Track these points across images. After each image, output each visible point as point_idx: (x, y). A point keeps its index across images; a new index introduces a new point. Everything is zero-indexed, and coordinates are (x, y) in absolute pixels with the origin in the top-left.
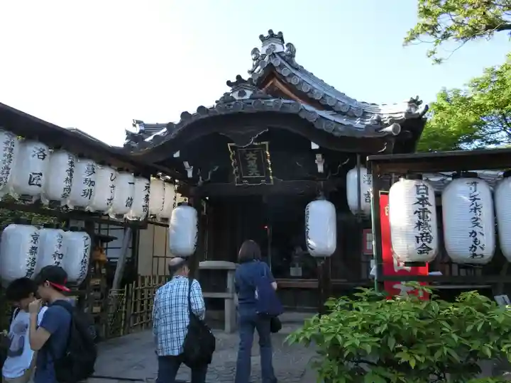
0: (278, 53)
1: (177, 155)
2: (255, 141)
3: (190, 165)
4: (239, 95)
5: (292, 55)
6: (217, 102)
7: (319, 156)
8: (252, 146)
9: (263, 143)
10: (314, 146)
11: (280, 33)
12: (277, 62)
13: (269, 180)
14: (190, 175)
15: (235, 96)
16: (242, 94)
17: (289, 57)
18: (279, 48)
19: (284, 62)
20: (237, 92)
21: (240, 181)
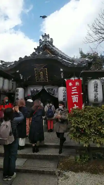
0: (48, 41)
1: (18, 71)
2: (43, 68)
3: (22, 75)
4: (38, 53)
5: (52, 42)
6: (30, 55)
7: (62, 73)
8: (42, 70)
9: (45, 69)
10: (61, 70)
11: (48, 34)
12: (48, 44)
13: (46, 80)
14: (22, 78)
15: (37, 53)
16: (39, 53)
17: (51, 43)
18: (48, 40)
19: (50, 44)
20: (37, 52)
21: (38, 80)
